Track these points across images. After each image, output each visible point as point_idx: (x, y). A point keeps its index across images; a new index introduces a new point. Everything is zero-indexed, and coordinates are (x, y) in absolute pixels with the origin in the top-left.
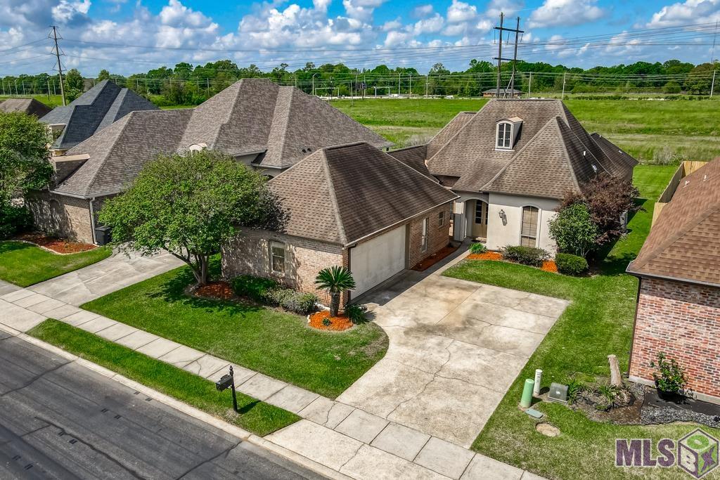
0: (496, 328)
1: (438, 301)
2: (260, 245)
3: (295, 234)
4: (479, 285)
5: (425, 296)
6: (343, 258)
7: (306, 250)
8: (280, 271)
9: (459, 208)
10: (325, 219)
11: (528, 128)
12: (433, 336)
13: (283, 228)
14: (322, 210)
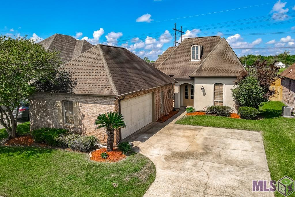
0: (228, 151)
1: (180, 137)
2: (56, 106)
3: (80, 93)
4: (201, 127)
5: (170, 135)
6: (116, 108)
7: (88, 105)
8: (71, 123)
9: (177, 89)
10: (101, 81)
11: (206, 49)
12: (187, 160)
13: (72, 90)
14: (99, 76)
